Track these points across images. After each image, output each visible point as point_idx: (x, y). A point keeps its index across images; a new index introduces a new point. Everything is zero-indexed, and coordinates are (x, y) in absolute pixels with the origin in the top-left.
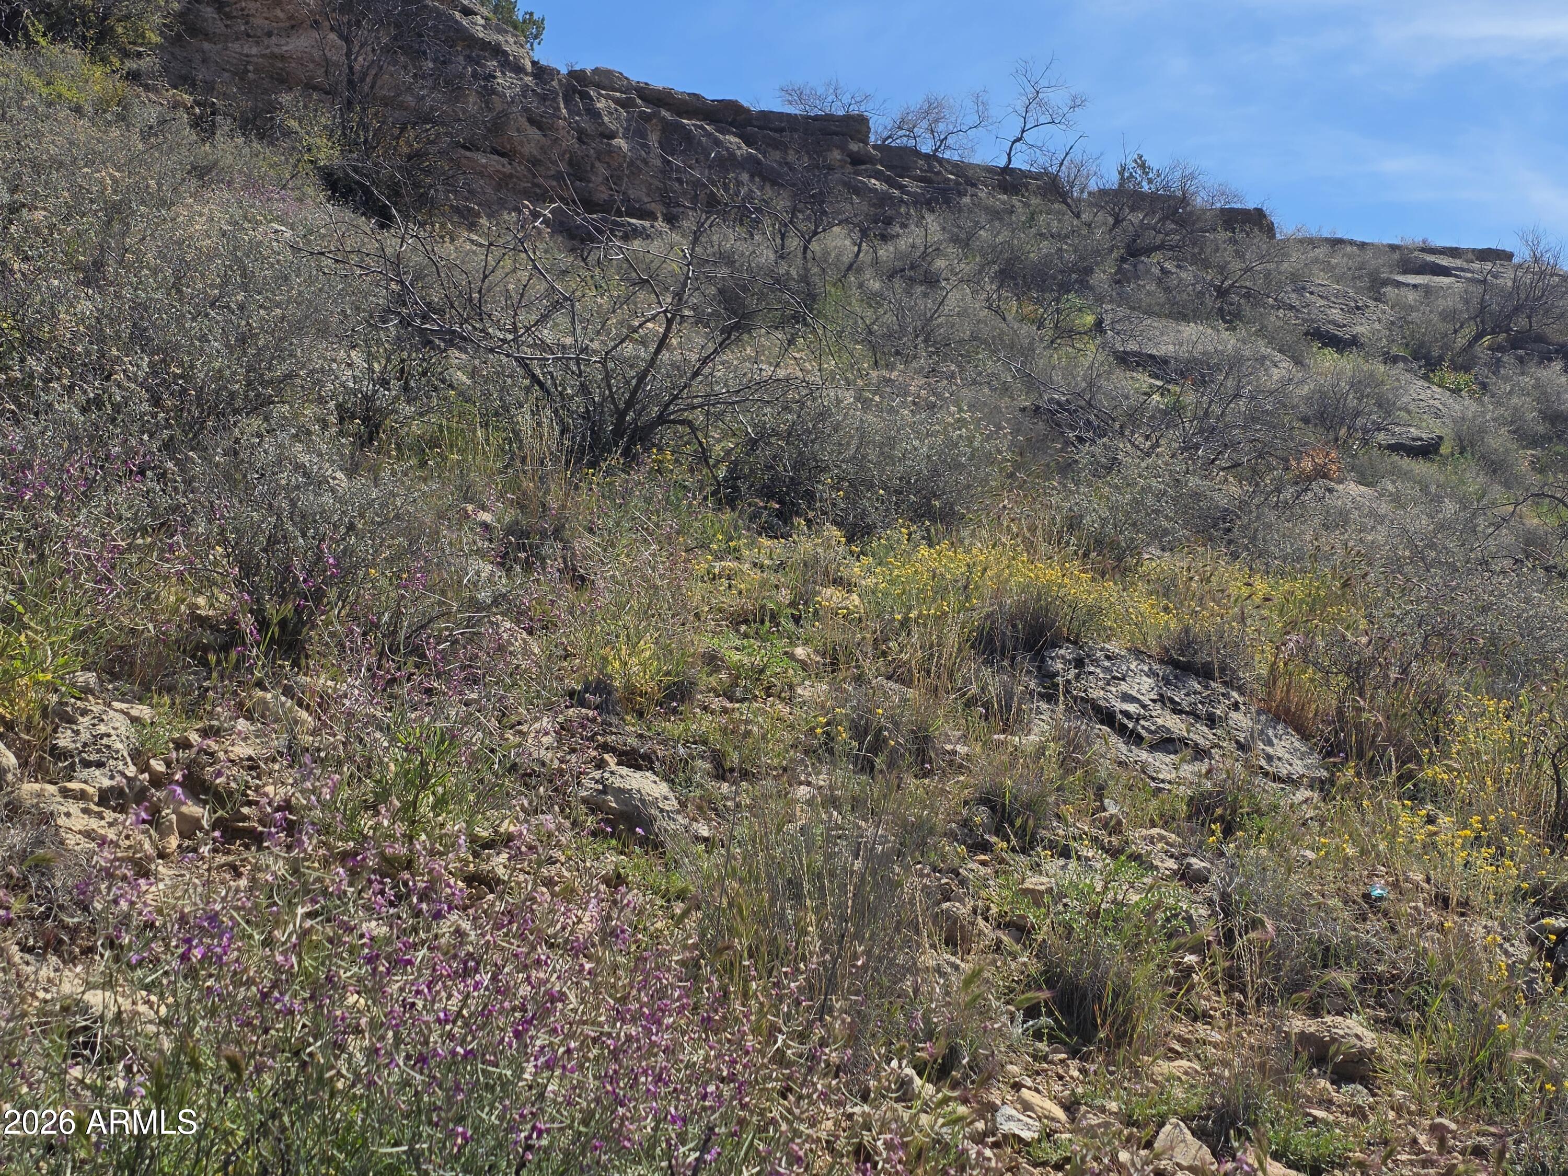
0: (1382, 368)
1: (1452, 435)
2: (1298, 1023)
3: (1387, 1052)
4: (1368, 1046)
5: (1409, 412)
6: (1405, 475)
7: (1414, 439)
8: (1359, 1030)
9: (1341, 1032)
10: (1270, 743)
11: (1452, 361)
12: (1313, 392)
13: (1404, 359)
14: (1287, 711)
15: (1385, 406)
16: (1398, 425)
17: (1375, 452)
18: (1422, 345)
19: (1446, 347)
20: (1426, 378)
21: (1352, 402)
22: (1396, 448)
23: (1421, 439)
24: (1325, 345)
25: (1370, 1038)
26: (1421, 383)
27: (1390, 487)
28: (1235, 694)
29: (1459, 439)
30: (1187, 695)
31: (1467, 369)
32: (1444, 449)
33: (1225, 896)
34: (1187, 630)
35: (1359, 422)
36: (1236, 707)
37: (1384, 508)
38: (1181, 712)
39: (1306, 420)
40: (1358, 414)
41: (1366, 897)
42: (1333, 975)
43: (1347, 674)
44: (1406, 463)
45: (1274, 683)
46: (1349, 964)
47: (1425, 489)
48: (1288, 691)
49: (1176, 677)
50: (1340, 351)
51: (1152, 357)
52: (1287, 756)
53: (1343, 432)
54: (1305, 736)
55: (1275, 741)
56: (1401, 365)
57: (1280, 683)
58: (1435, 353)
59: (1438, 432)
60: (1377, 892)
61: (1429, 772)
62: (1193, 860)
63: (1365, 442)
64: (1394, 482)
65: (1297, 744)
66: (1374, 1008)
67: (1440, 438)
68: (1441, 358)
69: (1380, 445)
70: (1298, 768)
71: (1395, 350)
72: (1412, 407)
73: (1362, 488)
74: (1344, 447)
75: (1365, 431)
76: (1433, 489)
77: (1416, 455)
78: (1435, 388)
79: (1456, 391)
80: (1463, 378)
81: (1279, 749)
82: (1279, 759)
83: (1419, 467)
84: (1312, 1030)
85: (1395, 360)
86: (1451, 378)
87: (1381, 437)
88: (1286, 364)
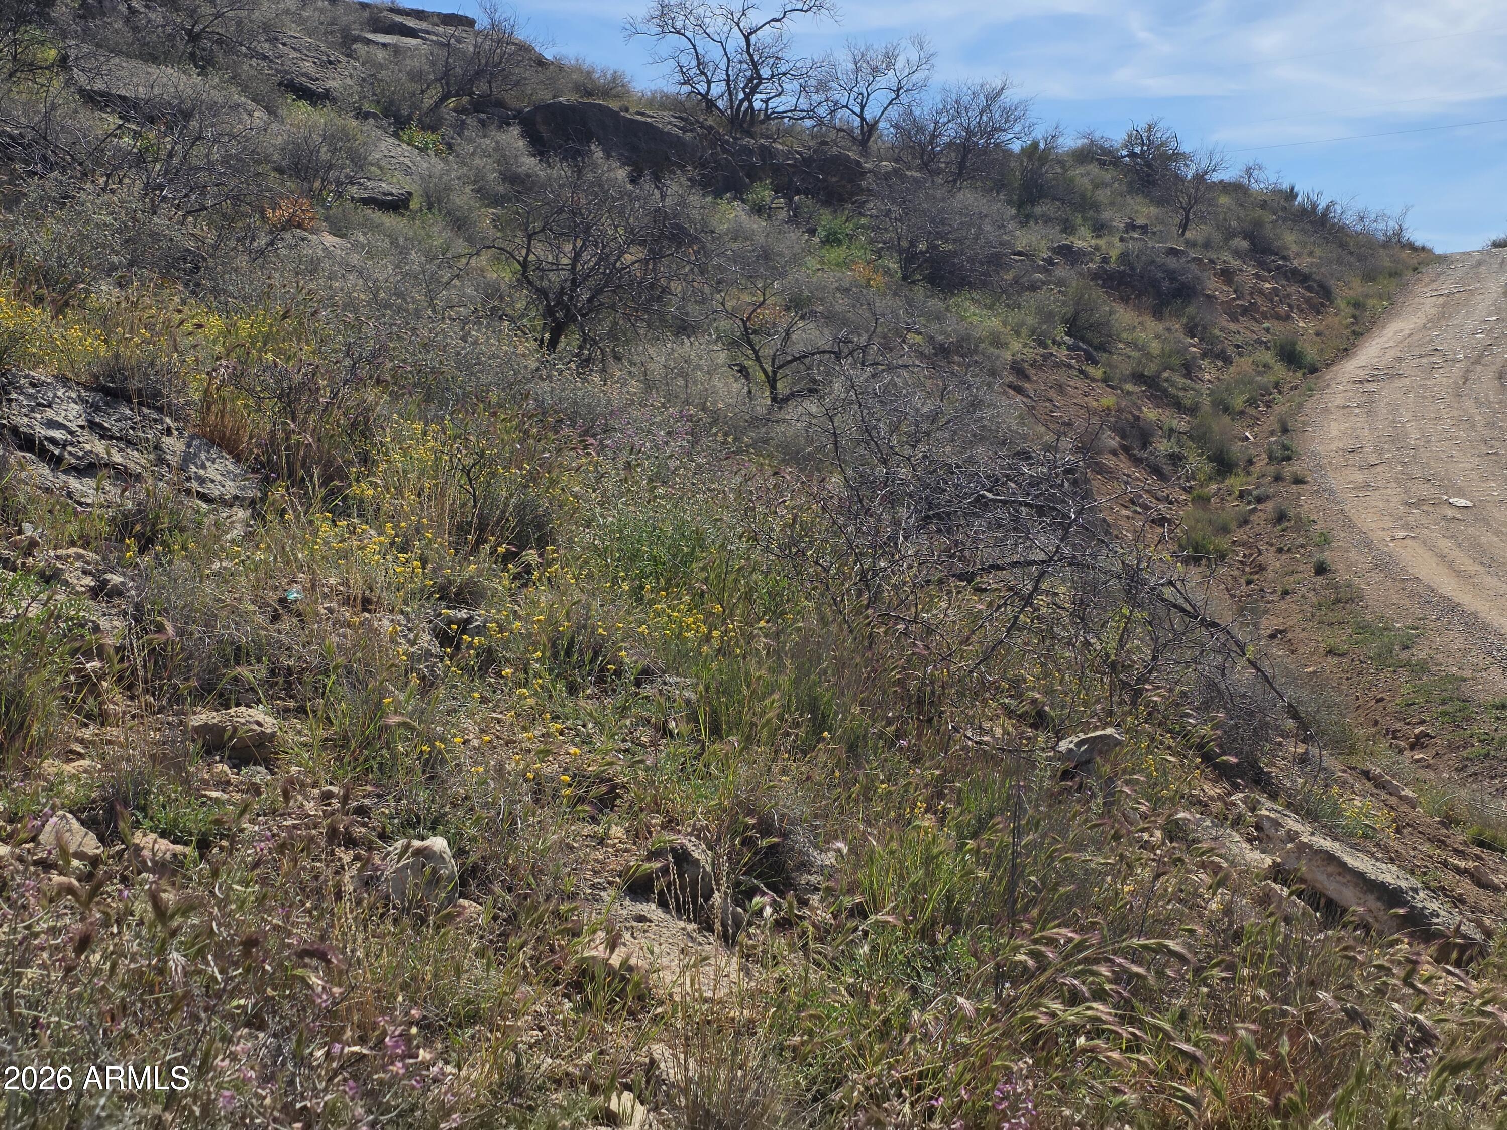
0: (355, 123)
1: (421, 192)
2: (203, 717)
3: (290, 736)
4: (268, 731)
5: (381, 168)
6: (376, 228)
7: (385, 194)
8: (261, 717)
9: (243, 721)
10: (203, 466)
11: (420, 120)
12: (287, 143)
13: (375, 116)
14: (222, 438)
15: (358, 160)
16: (369, 179)
17: (349, 205)
18: (391, 103)
19: (414, 107)
20: (396, 135)
21: (325, 154)
22: (365, 202)
23: (392, 194)
24: (300, 98)
25: (270, 723)
26: (392, 140)
27: (362, 238)
28: (168, 420)
29: (427, 196)
30: (118, 420)
31: (434, 129)
32: (414, 205)
33: (138, 607)
34: (117, 356)
35: (332, 174)
36: (169, 432)
37: (355, 259)
38: (111, 438)
39: (280, 170)
40: (330, 167)
41: (283, 601)
42: (243, 671)
43: (279, 399)
44: (377, 216)
45: (209, 409)
46: (259, 661)
47: (394, 242)
48: (222, 417)
49: (107, 404)
50: (314, 104)
51: (123, 98)
52: (219, 477)
53: (317, 184)
54: (238, 459)
55: (208, 464)
56: (371, 121)
57: (214, 408)
58: (405, 113)
59: (408, 188)
60: (292, 597)
61: (355, 489)
62: (109, 576)
63: (339, 195)
64: (365, 234)
65: (231, 467)
66: (284, 700)
67: (410, 194)
68: (410, 118)
69: (353, 198)
70: (231, 488)
71: (366, 107)
72: (383, 163)
73: (337, 239)
74: (316, 198)
75: (339, 183)
76: (401, 240)
77: (388, 209)
78: (404, 146)
79: (423, 150)
80: (430, 137)
81: (212, 472)
82: (213, 481)
83: (389, 220)
84: (215, 721)
85: (367, 116)
86: (420, 137)
87: (354, 190)
88: (260, 115)
